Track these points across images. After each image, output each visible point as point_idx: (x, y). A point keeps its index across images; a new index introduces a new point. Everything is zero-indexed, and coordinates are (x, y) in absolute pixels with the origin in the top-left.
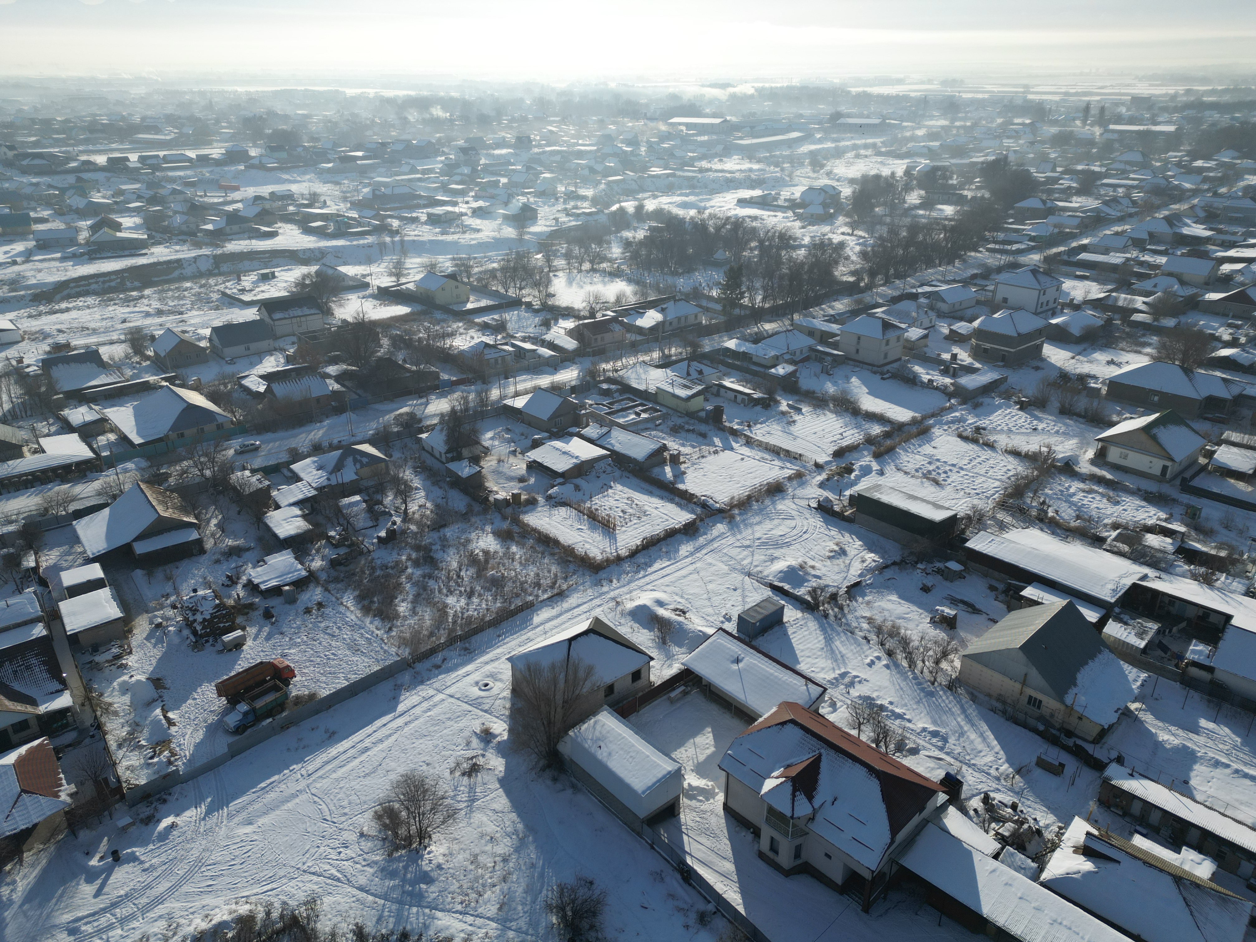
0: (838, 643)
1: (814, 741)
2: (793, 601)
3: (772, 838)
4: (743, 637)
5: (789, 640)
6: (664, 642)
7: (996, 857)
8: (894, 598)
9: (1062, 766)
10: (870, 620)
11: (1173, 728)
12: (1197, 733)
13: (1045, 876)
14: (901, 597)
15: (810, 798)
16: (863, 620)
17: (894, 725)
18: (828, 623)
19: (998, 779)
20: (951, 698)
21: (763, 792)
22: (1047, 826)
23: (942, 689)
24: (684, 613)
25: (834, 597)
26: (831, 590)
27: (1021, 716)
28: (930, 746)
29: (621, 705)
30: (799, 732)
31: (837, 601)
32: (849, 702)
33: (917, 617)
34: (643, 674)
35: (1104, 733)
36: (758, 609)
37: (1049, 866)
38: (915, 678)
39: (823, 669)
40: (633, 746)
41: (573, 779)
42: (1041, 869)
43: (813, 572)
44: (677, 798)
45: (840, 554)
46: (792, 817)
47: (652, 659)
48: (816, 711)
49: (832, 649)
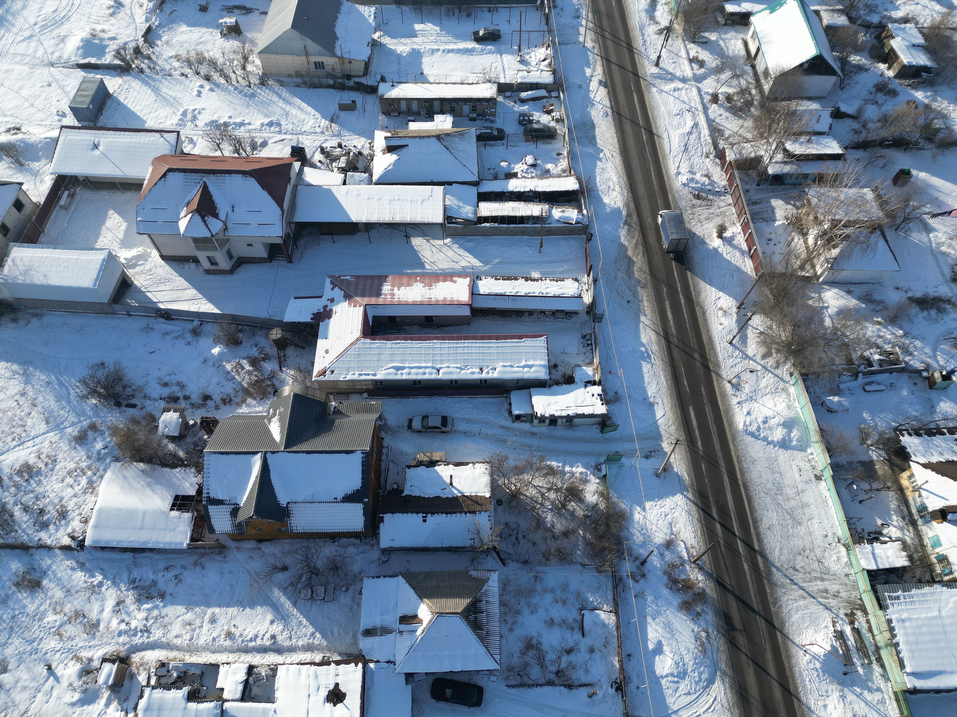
0: (164, 90)
1: (194, 176)
2: (106, 71)
3: (208, 257)
4: (86, 124)
5: (125, 108)
6: (21, 165)
7: (344, 183)
8: (184, 28)
9: (354, 102)
10: (177, 57)
11: (403, 40)
12: (415, 36)
13: (375, 178)
14: (190, 25)
15: (216, 216)
16: (172, 60)
17: (241, 133)
18: (147, 76)
19: (323, 133)
20: (267, 91)
21: (182, 232)
22: (363, 147)
23: (258, 88)
24: (18, 129)
25: (137, 51)
26: (132, 45)
27: (316, 80)
28: (272, 135)
29: (24, 235)
30: (179, 176)
31: (142, 53)
32: (201, 133)
33: (210, 37)
34: (24, 200)
35: (367, 65)
36: (80, 93)
37: (374, 171)
38: (236, 89)
39: (166, 117)
40: (59, 259)
41: (30, 311)
42: (371, 175)
43: (106, 36)
44: (124, 273)
45: (118, 8)
46: (212, 236)
47: (21, 184)
48: (182, 152)
49: (163, 97)
